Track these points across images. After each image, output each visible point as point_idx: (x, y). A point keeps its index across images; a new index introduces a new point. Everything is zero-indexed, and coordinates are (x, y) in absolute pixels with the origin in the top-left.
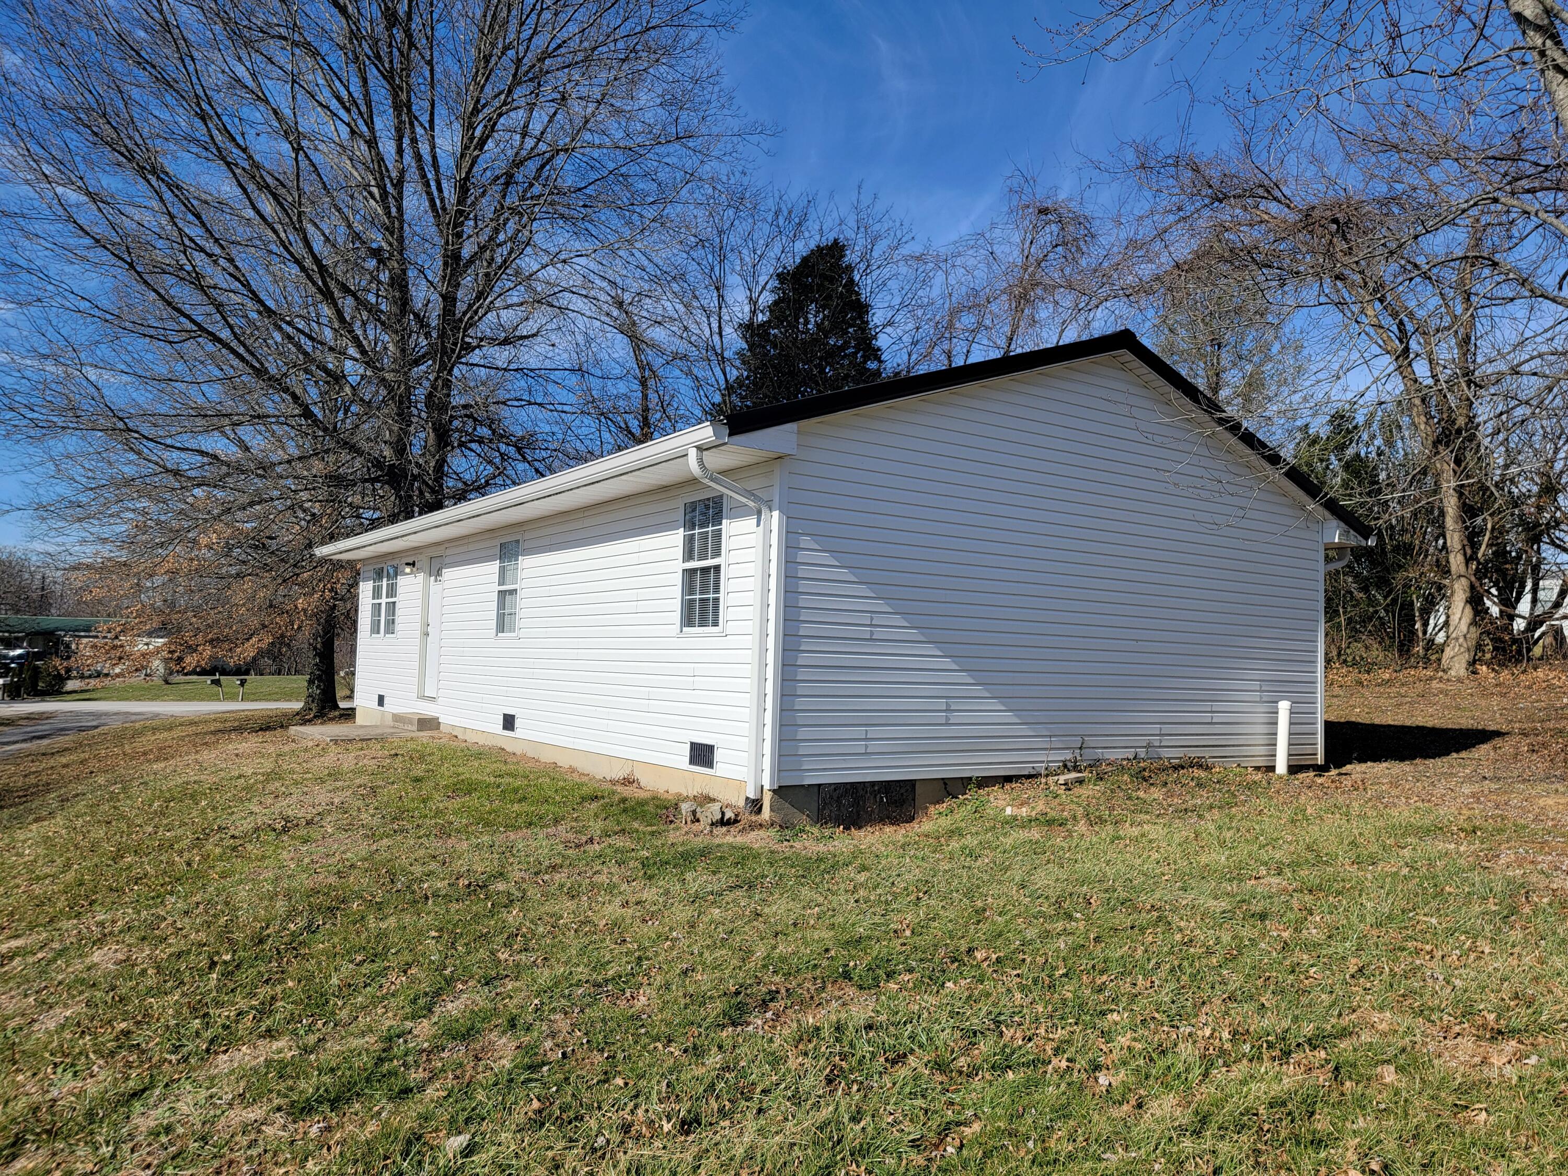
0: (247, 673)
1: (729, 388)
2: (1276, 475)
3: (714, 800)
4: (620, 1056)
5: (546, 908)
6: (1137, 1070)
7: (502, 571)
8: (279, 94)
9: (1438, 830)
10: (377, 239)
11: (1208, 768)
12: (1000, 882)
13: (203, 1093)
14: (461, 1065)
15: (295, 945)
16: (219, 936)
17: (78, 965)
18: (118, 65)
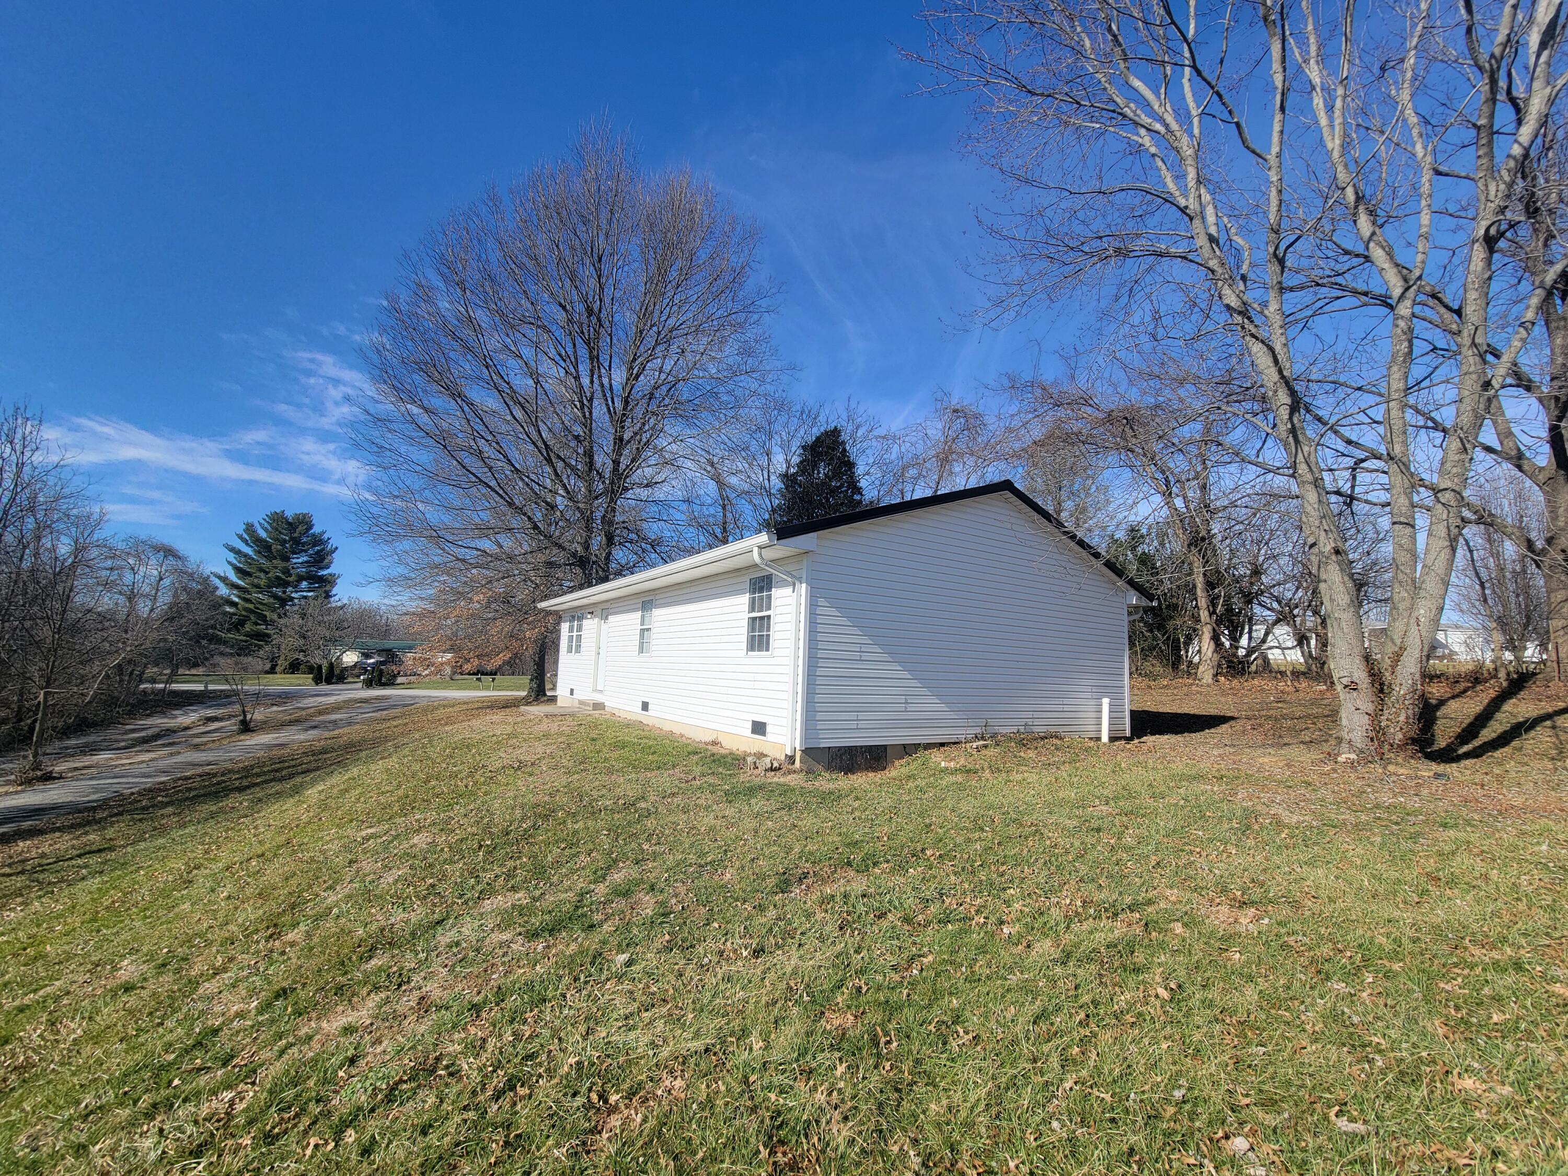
0: (495, 674)
1: (774, 510)
2: (1098, 564)
3: (766, 756)
4: (716, 909)
5: (670, 819)
6: (1027, 924)
7: (643, 617)
8: (527, 352)
9: (1199, 777)
10: (578, 430)
11: (1061, 739)
12: (940, 808)
13: (477, 923)
14: (623, 912)
15: (527, 836)
16: (484, 830)
17: (405, 845)
18: (443, 340)
